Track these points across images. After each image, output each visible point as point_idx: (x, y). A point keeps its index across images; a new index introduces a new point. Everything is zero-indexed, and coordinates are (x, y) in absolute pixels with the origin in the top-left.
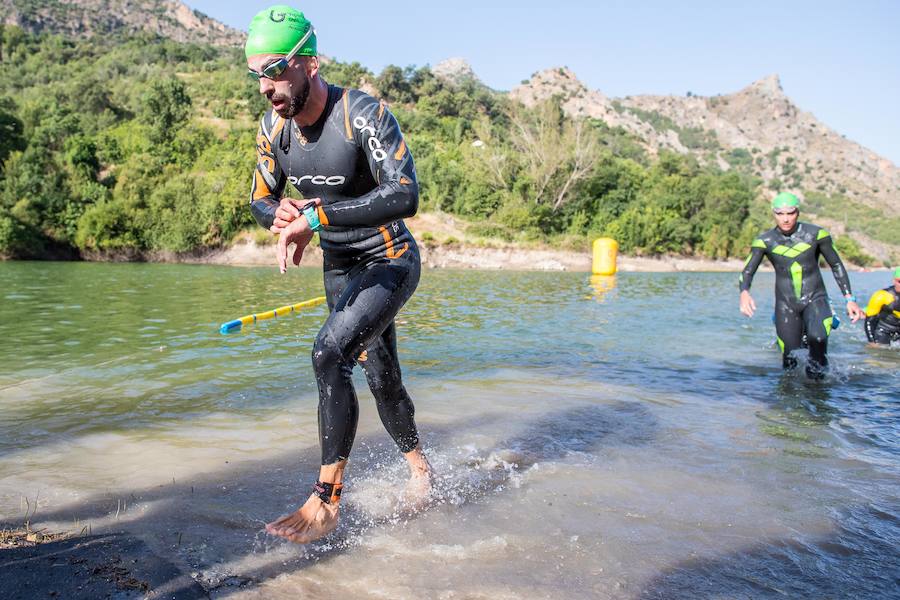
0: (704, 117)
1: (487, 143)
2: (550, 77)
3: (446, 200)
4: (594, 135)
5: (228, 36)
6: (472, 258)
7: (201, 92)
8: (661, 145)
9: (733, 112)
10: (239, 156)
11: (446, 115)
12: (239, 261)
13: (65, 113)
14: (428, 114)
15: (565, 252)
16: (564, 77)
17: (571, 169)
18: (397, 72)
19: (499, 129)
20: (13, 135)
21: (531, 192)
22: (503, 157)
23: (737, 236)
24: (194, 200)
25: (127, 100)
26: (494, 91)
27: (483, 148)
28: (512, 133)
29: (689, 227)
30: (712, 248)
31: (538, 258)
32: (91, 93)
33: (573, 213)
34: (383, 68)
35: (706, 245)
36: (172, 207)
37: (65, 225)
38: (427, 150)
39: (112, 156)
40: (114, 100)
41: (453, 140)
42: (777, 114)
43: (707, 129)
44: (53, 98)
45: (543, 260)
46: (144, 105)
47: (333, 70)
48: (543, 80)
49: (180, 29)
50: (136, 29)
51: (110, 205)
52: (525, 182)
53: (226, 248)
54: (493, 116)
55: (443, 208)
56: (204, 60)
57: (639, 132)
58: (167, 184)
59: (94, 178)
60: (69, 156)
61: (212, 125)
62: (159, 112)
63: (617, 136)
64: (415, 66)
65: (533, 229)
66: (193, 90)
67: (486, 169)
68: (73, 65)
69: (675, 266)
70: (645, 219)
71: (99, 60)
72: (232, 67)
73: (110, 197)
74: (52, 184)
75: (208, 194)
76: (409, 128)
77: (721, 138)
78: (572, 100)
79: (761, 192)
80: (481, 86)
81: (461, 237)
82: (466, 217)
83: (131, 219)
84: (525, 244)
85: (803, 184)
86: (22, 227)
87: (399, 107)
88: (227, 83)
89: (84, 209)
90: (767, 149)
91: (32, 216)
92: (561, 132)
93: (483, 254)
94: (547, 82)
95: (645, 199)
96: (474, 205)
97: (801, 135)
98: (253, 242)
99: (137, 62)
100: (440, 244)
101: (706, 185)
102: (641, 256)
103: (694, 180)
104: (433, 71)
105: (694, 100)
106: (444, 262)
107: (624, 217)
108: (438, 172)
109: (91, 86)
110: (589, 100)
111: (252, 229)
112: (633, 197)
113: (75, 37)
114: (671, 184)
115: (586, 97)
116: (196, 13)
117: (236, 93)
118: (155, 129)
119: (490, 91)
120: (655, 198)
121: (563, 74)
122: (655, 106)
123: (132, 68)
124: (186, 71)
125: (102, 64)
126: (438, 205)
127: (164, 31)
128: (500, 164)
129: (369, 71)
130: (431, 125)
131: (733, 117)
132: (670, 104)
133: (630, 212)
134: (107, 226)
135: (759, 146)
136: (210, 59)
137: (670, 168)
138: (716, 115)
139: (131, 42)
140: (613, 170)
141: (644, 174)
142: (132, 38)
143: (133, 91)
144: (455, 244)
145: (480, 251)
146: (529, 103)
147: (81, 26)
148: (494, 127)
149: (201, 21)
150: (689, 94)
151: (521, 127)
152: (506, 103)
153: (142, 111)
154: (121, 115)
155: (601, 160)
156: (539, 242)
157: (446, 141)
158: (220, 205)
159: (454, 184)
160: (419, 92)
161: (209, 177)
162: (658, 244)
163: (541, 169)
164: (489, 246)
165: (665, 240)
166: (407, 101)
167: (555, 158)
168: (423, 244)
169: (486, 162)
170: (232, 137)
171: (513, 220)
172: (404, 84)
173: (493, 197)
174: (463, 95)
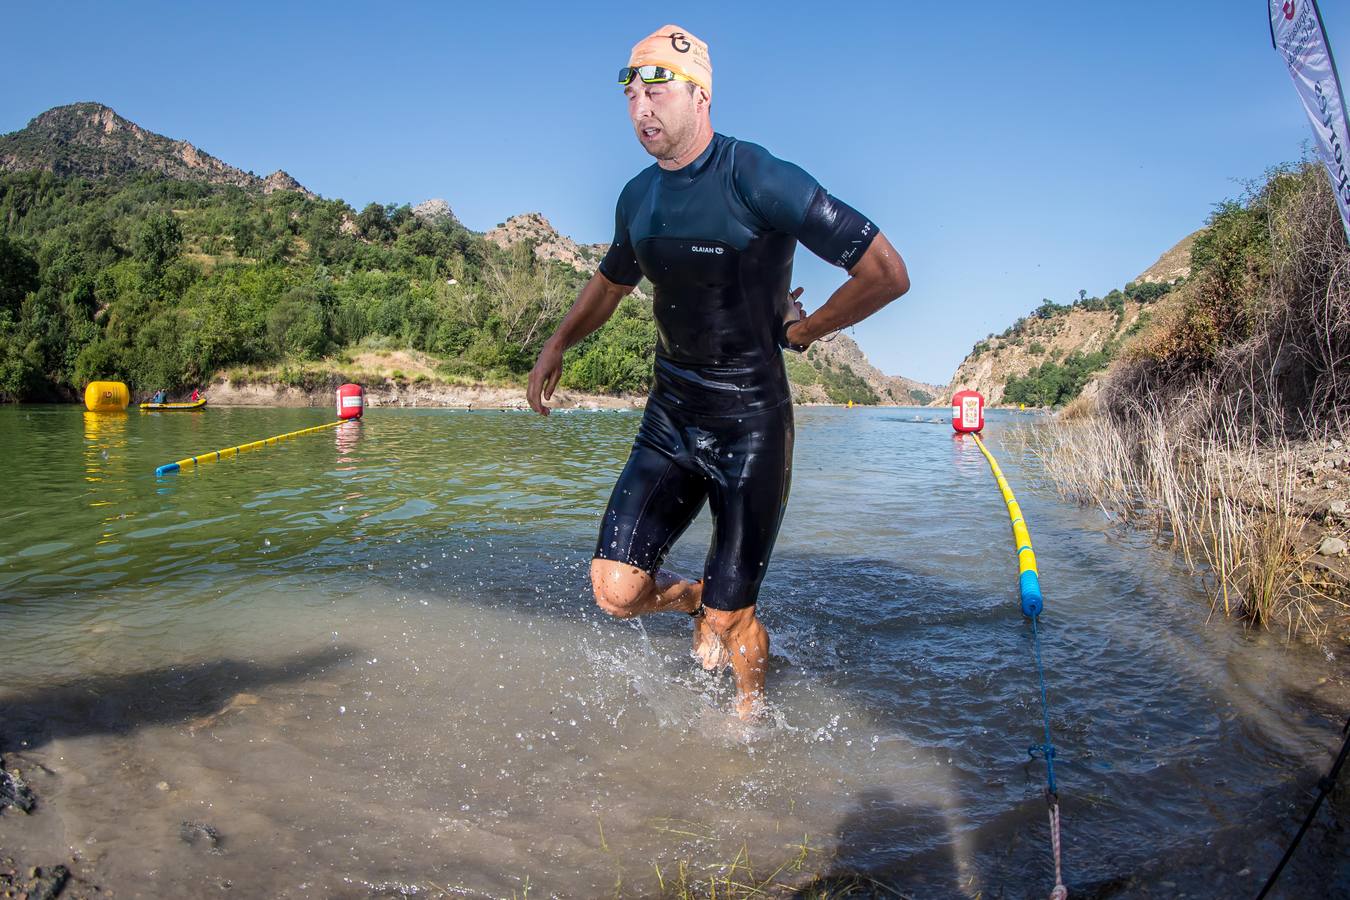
1: (458, 280)
2: (525, 222)
3: (419, 338)
4: (563, 279)
6: (442, 397)
7: (192, 228)
10: (218, 292)
11: (423, 253)
12: (215, 401)
13: (74, 252)
14: (405, 252)
16: (538, 223)
17: (539, 309)
18: (378, 210)
19: (472, 269)
20: (31, 276)
21: (500, 330)
22: (475, 296)
24: (176, 338)
25: (128, 237)
26: (470, 232)
27: (458, 286)
28: (485, 273)
31: (506, 396)
32: (98, 233)
34: (365, 206)
36: (155, 345)
37: (66, 366)
38: (402, 287)
39: (108, 294)
40: (117, 238)
41: (428, 278)
44: (67, 238)
46: (140, 242)
47: (318, 206)
48: (518, 224)
49: (183, 168)
50: (145, 169)
51: (101, 346)
52: (494, 320)
53: (203, 389)
54: (468, 257)
55: (415, 346)
56: (199, 197)
58: (152, 322)
59: (91, 318)
60: (71, 296)
61: (199, 261)
62: (153, 248)
64: (396, 205)
65: (502, 367)
66: (186, 226)
67: (458, 307)
68: (89, 205)
70: (606, 359)
71: (110, 200)
72: (224, 203)
73: (103, 336)
74: (57, 324)
75: (189, 333)
78: (544, 244)
80: (460, 227)
81: (431, 374)
82: (438, 355)
83: (120, 358)
84: (493, 381)
86: (31, 369)
87: (378, 244)
88: (217, 217)
89: (81, 348)
91: (39, 358)
92: (533, 274)
94: (522, 227)
95: (608, 340)
96: (445, 343)
98: (229, 381)
99: (141, 201)
100: (411, 382)
102: (603, 394)
104: (413, 212)
106: (415, 400)
107: (588, 356)
108: (411, 310)
109: (99, 225)
110: (561, 246)
111: (228, 368)
113: (94, 180)
114: (630, 327)
115: (556, 242)
116: (200, 153)
117: (224, 229)
118: (147, 265)
120: (616, 339)
121: (536, 220)
123: (134, 208)
124: (182, 209)
125: (111, 203)
126: (410, 342)
127: (169, 170)
128: (472, 302)
129: (352, 208)
130: (408, 263)
133: (593, 353)
134: (98, 367)
136: (205, 197)
137: (629, 311)
139: (139, 181)
142: (140, 178)
143: (133, 230)
144: (425, 383)
145: (450, 388)
146: (503, 245)
147: (101, 168)
148: (469, 267)
149: (204, 162)
151: (494, 267)
152: (481, 243)
153: (138, 248)
154: (121, 254)
156: (504, 380)
157: (422, 279)
158: (198, 342)
159: (426, 322)
160: (398, 230)
161: (190, 314)
162: (618, 382)
163: (511, 309)
164: (459, 384)
165: (624, 379)
166: (386, 239)
167: (526, 298)
168: (394, 382)
169: (459, 301)
170: (216, 273)
171: (483, 359)
172: (384, 222)
173: (463, 335)
174: (440, 234)
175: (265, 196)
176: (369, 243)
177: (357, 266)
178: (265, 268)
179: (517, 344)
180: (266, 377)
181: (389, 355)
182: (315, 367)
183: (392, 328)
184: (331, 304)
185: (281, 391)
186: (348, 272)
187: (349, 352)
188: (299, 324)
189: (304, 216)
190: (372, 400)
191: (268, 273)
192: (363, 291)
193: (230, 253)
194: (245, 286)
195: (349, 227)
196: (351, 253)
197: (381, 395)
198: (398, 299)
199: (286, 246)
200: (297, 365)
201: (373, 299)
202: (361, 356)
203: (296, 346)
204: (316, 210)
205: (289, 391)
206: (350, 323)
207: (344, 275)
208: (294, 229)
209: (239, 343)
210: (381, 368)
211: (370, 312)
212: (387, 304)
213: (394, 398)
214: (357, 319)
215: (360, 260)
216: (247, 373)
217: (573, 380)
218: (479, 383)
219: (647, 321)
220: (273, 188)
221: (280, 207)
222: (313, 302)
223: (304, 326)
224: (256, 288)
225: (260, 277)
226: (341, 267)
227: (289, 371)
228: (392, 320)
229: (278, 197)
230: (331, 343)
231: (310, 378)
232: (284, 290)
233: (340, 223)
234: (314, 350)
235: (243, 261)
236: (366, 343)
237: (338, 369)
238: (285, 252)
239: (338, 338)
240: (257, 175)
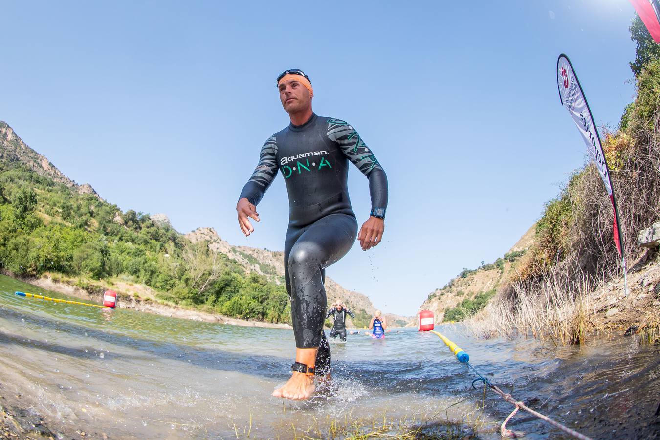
0: (271, 260)
1: (171, 254)
2: (205, 231)
3: (148, 279)
4: (222, 261)
6: (157, 309)
7: (42, 200)
8: (252, 270)
10: (51, 234)
11: (154, 239)
12: (43, 286)
14: (145, 237)
15: (204, 313)
16: (211, 233)
17: (210, 274)
18: (134, 214)
19: (178, 250)
21: (189, 282)
22: (178, 264)
23: (282, 313)
24: (28, 250)
25: (10, 194)
26: (178, 233)
27: (169, 258)
28: (184, 253)
29: (261, 307)
30: (271, 318)
31: (190, 314)
33: (209, 295)
34: (128, 210)
35: (269, 316)
36: (17, 250)
38: (142, 253)
41: (155, 251)
43: (272, 265)
45: (192, 315)
46: (16, 198)
47: (105, 205)
48: (202, 232)
49: (41, 169)
52: (187, 277)
53: (38, 278)
54: (176, 245)
55: (146, 283)
57: (243, 263)
58: (17, 238)
61: (44, 217)
62: (22, 204)
63: (233, 263)
65: (189, 300)
66: (39, 198)
67: (170, 268)
69: (254, 324)
70: (242, 302)
71: (5, 173)
72: (59, 192)
75: (34, 249)
76: (135, 242)
78: (214, 243)
80: (173, 229)
81: (153, 298)
82: (157, 289)
84: (184, 306)
87: (132, 230)
88: (55, 198)
92: (208, 257)
93: (163, 308)
94: (204, 234)
95: (243, 293)
96: (161, 284)
98: (52, 278)
99: (19, 178)
100: (142, 300)
101: (270, 289)
102: (239, 319)
103: (266, 287)
104: (151, 218)
105: (267, 252)
106: (144, 309)
107: (233, 300)
108: (146, 265)
110: (222, 245)
111: (51, 272)
112: (238, 291)
114: (255, 287)
115: (220, 243)
117: (58, 205)
118: (18, 211)
120: (247, 292)
121: (211, 231)
122: (250, 252)
123: (16, 180)
124: (38, 189)
125: (5, 175)
126: (144, 281)
127: (35, 168)
128: (176, 266)
129: (121, 210)
130: (146, 242)
132: (257, 252)
133: (235, 298)
136: (50, 186)
137: (255, 280)
140: (229, 278)
141: (243, 281)
142: (20, 167)
143: (14, 191)
144: (150, 301)
145: (162, 306)
146: (194, 241)
148: (176, 249)
149: (52, 169)
150: (265, 249)
151: (189, 251)
152: (183, 239)
153: (15, 201)
154: (6, 201)
155: (224, 272)
156: (191, 306)
157: (152, 252)
158: (38, 255)
159: (153, 272)
160: (142, 225)
161: (37, 240)
162: (247, 314)
163: (196, 272)
164: (167, 305)
165: (250, 313)
166: (136, 228)
167: (203, 268)
168: (134, 299)
169: (170, 264)
170: (51, 225)
171: (180, 295)
172: (136, 220)
173: (171, 282)
174: (163, 231)
175: (79, 194)
176: (128, 229)
177: (121, 239)
178: (75, 229)
179: (197, 290)
180: (70, 282)
181: (133, 285)
182: (95, 283)
183: (136, 272)
184: (106, 254)
185: (76, 290)
186: (116, 241)
187: (113, 279)
188: (89, 260)
189: (97, 209)
190: (122, 304)
191: (77, 232)
192: (122, 252)
193: (58, 217)
194: (64, 235)
195: (118, 219)
196: (118, 232)
197: (126, 303)
198: (140, 259)
199: (86, 221)
200: (86, 279)
201: (127, 257)
202: (119, 283)
203: (87, 270)
204: (103, 207)
205: (81, 291)
206: (115, 266)
207: (113, 241)
208: (92, 214)
209: (58, 262)
210: (128, 290)
211: (125, 263)
212: (134, 261)
213: (133, 306)
214: (118, 264)
215: (122, 236)
216: (60, 277)
217: (224, 311)
218: (177, 306)
219: (263, 285)
220: (83, 191)
221: (86, 201)
222: (97, 251)
223: (92, 262)
224: (71, 237)
225: (72, 233)
226: (112, 238)
227: (82, 281)
228: (136, 268)
229: (86, 196)
230: (104, 273)
231: (92, 287)
232: (83, 242)
233: (114, 217)
234: (95, 275)
235: (65, 223)
236: (121, 277)
237: (106, 286)
238: (86, 224)
239: (107, 271)
240: (76, 183)
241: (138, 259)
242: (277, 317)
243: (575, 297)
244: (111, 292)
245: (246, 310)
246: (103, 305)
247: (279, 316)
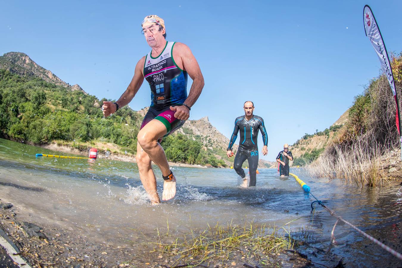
0: (190, 126)
1: (129, 124)
3: (115, 140)
5: (60, 83)
6: (122, 158)
7: (49, 97)
8: (178, 132)
9: (197, 125)
10: (56, 117)
11: (118, 115)
12: (52, 149)
19: (133, 121)
22: (133, 129)
23: (196, 158)
24: (42, 128)
25: (30, 95)
27: (128, 126)
28: (137, 123)
29: (184, 154)
30: (190, 161)
32: (21, 92)
34: (102, 99)
35: (189, 160)
37: (7, 129)
38: (111, 124)
39: (22, 111)
40: (27, 95)
41: (120, 122)
42: (207, 127)
43: (190, 129)
49: (48, 79)
50: (37, 76)
51: (19, 125)
53: (48, 144)
54: (132, 118)
55: (114, 142)
56: (52, 88)
59: (17, 116)
61: (50, 107)
62: (37, 100)
64: (111, 99)
66: (48, 96)
67: (128, 132)
69: (180, 165)
70: (172, 151)
71: (26, 83)
72: (60, 91)
73: (20, 123)
74: (6, 116)
75: (46, 127)
77: (194, 131)
79: (203, 147)
80: (130, 108)
81: (118, 151)
82: (121, 146)
83: (24, 130)
85: (213, 146)
88: (57, 95)
90: (205, 136)
95: (173, 146)
96: (123, 142)
97: (212, 133)
98: (57, 144)
100: (112, 152)
101: (189, 143)
103: (186, 142)
106: (113, 158)
108: (114, 131)
109: (22, 90)
111: (57, 140)
112: (170, 145)
114: (180, 142)
116: (53, 75)
117: (59, 99)
118: (35, 105)
119: (132, 111)
120: (175, 146)
124: (47, 90)
126: (113, 141)
127: (44, 78)
128: (133, 131)
129: (98, 99)
130: (114, 117)
131: (197, 126)
133: (168, 149)
134: (17, 131)
135: (203, 135)
136: (54, 88)
137: (180, 138)
138: (193, 125)
141: (173, 139)
142: (35, 79)
143: (32, 94)
144: (117, 153)
145: (124, 156)
148: (132, 121)
149: (54, 78)
151: (140, 121)
152: (136, 114)
153: (33, 99)
154: (27, 100)
157: (117, 123)
158: (48, 131)
159: (118, 135)
161: (47, 122)
162: (175, 159)
164: (127, 155)
168: (107, 152)
169: (128, 130)
170: (56, 111)
173: (130, 140)
174: (124, 110)
175: (72, 91)
177: (98, 116)
178: (70, 112)
180: (68, 145)
181: (106, 144)
182: (83, 144)
183: (108, 136)
184: (90, 126)
185: (72, 149)
186: (95, 118)
187: (93, 141)
188: (79, 130)
189: (83, 99)
190: (100, 156)
191: (71, 114)
192: (99, 124)
193: (60, 106)
194: (64, 117)
195: (96, 104)
196: (96, 112)
198: (110, 128)
199: (77, 107)
200: (77, 142)
201: (102, 127)
202: (98, 143)
203: (78, 137)
204: (87, 98)
205: (75, 150)
206: (95, 133)
207: (94, 118)
208: (80, 102)
209: (61, 133)
210: (103, 147)
211: (101, 131)
212: (107, 129)
214: (97, 132)
215: (99, 115)
216: (62, 142)
218: (133, 155)
219: (185, 141)
220: (75, 89)
221: (76, 95)
222: (84, 125)
223: (81, 131)
224: (67, 118)
225: (68, 115)
226: (93, 116)
227: (75, 144)
228: (108, 134)
229: (76, 92)
230: (89, 138)
231: (82, 147)
232: (76, 120)
233: (94, 103)
234: (83, 139)
235: (64, 109)
236: (99, 139)
237: (90, 146)
238: (77, 109)
239: (91, 137)
240: (70, 85)
241: (109, 128)
242: (193, 160)
243: (371, 157)
244: (93, 149)
245: (175, 156)
246: (89, 157)
247: (195, 160)
